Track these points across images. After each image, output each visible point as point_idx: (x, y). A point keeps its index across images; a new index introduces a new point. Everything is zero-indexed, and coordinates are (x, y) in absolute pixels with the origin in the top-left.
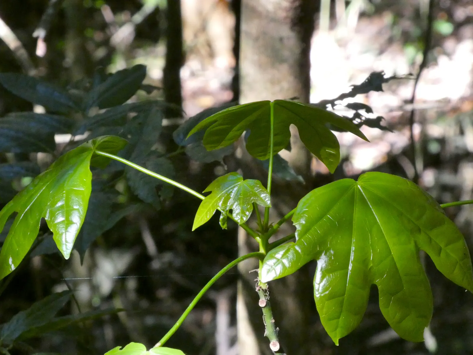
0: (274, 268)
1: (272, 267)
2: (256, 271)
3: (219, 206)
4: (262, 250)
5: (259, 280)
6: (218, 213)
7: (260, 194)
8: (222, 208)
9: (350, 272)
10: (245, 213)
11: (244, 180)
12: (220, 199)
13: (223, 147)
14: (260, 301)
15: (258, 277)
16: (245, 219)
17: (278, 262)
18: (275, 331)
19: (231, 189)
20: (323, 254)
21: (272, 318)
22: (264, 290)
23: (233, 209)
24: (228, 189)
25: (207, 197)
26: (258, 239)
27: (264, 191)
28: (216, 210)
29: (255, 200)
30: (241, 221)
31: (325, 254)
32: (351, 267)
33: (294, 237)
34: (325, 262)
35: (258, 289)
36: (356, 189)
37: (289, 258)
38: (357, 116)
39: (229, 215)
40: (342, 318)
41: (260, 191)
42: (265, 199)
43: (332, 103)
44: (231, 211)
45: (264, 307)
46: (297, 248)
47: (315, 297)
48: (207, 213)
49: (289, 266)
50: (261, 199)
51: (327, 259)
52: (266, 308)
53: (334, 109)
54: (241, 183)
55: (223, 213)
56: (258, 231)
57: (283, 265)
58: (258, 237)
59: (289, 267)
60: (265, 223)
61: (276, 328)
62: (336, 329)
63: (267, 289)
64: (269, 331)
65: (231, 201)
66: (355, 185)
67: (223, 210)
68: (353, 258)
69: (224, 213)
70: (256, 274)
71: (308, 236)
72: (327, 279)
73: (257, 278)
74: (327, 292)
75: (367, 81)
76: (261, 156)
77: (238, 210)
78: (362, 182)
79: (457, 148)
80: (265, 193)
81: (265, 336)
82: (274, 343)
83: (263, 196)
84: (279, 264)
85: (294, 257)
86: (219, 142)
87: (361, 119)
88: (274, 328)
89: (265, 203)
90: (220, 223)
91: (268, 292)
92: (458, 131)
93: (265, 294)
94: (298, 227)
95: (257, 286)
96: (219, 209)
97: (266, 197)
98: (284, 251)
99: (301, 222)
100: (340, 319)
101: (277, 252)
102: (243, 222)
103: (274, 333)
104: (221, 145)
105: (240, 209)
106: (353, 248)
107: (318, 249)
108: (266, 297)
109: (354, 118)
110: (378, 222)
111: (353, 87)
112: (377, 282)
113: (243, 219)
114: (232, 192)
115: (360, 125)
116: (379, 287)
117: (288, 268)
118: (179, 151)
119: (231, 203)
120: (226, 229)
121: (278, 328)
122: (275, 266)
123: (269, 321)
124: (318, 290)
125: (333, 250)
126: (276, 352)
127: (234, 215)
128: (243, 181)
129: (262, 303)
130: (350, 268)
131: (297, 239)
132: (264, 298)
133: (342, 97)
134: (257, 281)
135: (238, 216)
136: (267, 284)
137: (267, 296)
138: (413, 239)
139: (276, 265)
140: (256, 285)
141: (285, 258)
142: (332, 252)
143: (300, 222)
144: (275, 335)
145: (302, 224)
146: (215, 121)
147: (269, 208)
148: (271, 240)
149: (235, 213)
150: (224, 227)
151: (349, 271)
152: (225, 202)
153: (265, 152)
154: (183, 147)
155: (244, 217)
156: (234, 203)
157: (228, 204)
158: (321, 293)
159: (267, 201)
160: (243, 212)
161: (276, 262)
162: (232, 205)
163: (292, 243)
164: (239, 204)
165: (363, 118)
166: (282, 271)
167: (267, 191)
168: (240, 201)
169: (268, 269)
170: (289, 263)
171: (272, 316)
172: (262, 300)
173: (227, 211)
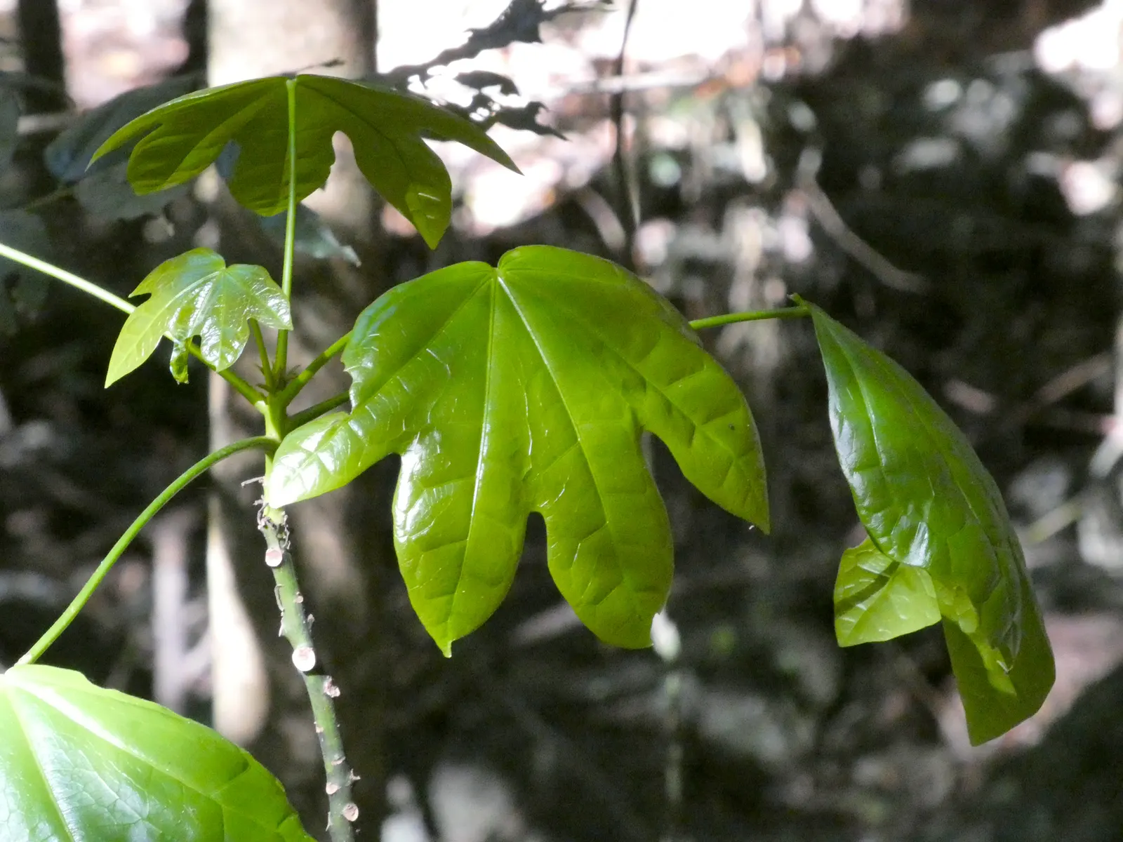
0: (299, 474)
1: (294, 471)
2: (257, 482)
3: (168, 329)
4: (271, 432)
5: (264, 505)
6: (166, 345)
7: (266, 299)
8: (177, 334)
9: (480, 484)
10: (231, 343)
11: (228, 265)
12: (171, 310)
13: (174, 184)
14: (268, 552)
15: (262, 496)
16: (230, 359)
17: (310, 460)
18: (304, 622)
19: (197, 287)
20: (416, 441)
21: (298, 593)
22: (278, 527)
23: (201, 334)
24: (189, 288)
25: (139, 307)
26: (263, 407)
27: (276, 292)
28: (161, 337)
29: (253, 313)
30: (221, 363)
31: (421, 441)
32: (482, 472)
33: (347, 400)
34: (421, 459)
35: (263, 524)
36: (493, 287)
37: (335, 450)
38: (482, 101)
39: (193, 350)
40: (460, 591)
41: (266, 291)
42: (278, 311)
43: (422, 72)
44: (197, 340)
45: (279, 566)
46: (355, 427)
47: (395, 541)
48: (139, 346)
49: (335, 467)
50: (268, 311)
51: (424, 452)
52: (281, 569)
53: (426, 87)
54: (221, 274)
55: (177, 345)
56: (261, 386)
57: (322, 466)
58: (261, 400)
59: (335, 471)
60: (277, 369)
61: (306, 614)
62: (445, 620)
63: (284, 524)
64: (292, 623)
65: (197, 315)
66: (490, 278)
67: (180, 338)
68: (487, 451)
69: (181, 345)
70: (258, 490)
71: (380, 396)
72: (424, 500)
73: (261, 499)
74: (425, 531)
75: (503, 18)
76: (262, 206)
77: (213, 338)
78: (508, 270)
79: (718, 171)
80: (277, 296)
81: (280, 635)
82: (301, 651)
83: (271, 303)
84: (310, 463)
85: (347, 448)
86: (164, 174)
87: (490, 109)
88: (302, 617)
89: (278, 320)
90: (171, 368)
91: (286, 530)
92: (721, 132)
93: (279, 536)
94: (357, 377)
95: (261, 518)
96: (169, 335)
97: (280, 306)
98: (323, 433)
99: (363, 365)
100: (456, 593)
101: (306, 436)
102: (226, 366)
103: (302, 628)
104: (171, 182)
105: (218, 335)
106: (486, 427)
107: (404, 429)
108: (281, 542)
109: (473, 108)
110: (545, 366)
111: (470, 34)
112: (543, 507)
113: (225, 359)
114: (198, 295)
115: (489, 122)
116: (548, 520)
117: (332, 473)
118: (60, 193)
119: (197, 322)
120: (186, 382)
121: (311, 617)
122: (303, 469)
123: (289, 600)
124: (404, 527)
125: (439, 430)
126: (308, 673)
127: (205, 349)
128: (224, 268)
129: (274, 557)
130: (479, 473)
131: (354, 404)
132: (278, 545)
133: (447, 57)
134: (260, 506)
135: (215, 352)
136: (283, 513)
137: (285, 540)
138: (628, 404)
139: (304, 465)
140: (259, 514)
141: (325, 450)
142: (437, 435)
143: (361, 364)
144: (305, 632)
145: (365, 368)
146: (156, 126)
147: (286, 332)
148: (293, 409)
149: (206, 344)
150: (181, 377)
151: (477, 481)
152: (183, 320)
153: (275, 196)
154: (71, 184)
155: (229, 354)
156: (205, 320)
157: (191, 324)
158: (412, 533)
159: (284, 317)
160: (225, 342)
161: (305, 460)
162: (200, 326)
163: (342, 415)
164: (216, 324)
165: (496, 107)
166: (317, 481)
167: (282, 293)
168: (218, 316)
169: (286, 477)
170: (334, 461)
171: (297, 589)
172: (271, 550)
173: (187, 340)
